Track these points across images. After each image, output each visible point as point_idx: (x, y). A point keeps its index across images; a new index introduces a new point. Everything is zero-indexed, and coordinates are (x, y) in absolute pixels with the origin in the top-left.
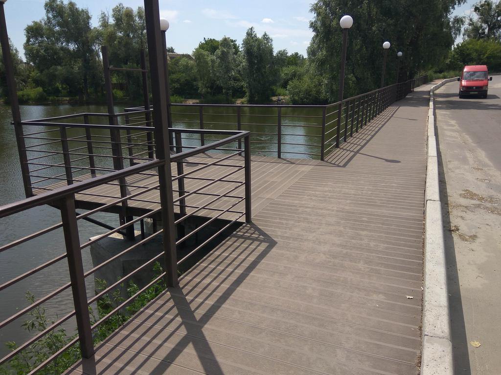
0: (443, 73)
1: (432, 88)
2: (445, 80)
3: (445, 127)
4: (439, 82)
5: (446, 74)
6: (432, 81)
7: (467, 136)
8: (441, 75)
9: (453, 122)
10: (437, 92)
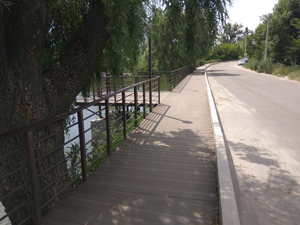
0: (209, 61)
1: (205, 68)
2: (210, 64)
3: (212, 82)
4: (208, 65)
5: (210, 61)
6: (204, 65)
7: (220, 85)
8: (208, 62)
9: (215, 81)
10: (207, 69)
